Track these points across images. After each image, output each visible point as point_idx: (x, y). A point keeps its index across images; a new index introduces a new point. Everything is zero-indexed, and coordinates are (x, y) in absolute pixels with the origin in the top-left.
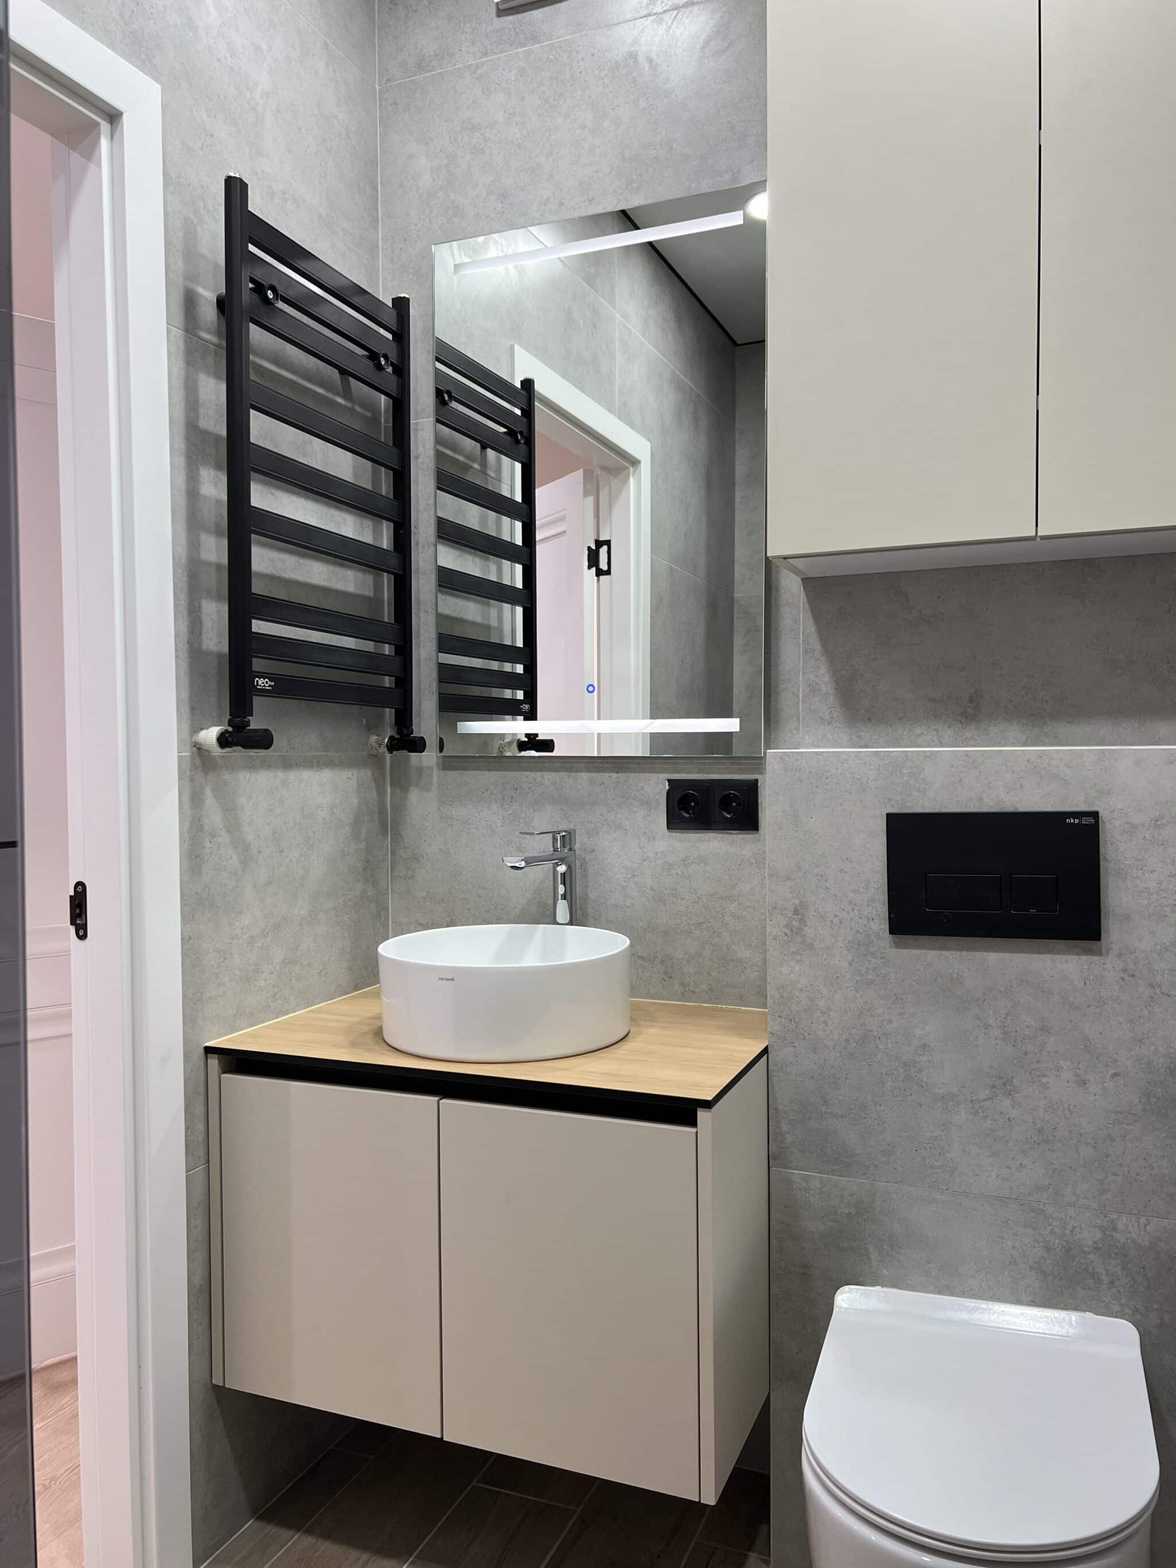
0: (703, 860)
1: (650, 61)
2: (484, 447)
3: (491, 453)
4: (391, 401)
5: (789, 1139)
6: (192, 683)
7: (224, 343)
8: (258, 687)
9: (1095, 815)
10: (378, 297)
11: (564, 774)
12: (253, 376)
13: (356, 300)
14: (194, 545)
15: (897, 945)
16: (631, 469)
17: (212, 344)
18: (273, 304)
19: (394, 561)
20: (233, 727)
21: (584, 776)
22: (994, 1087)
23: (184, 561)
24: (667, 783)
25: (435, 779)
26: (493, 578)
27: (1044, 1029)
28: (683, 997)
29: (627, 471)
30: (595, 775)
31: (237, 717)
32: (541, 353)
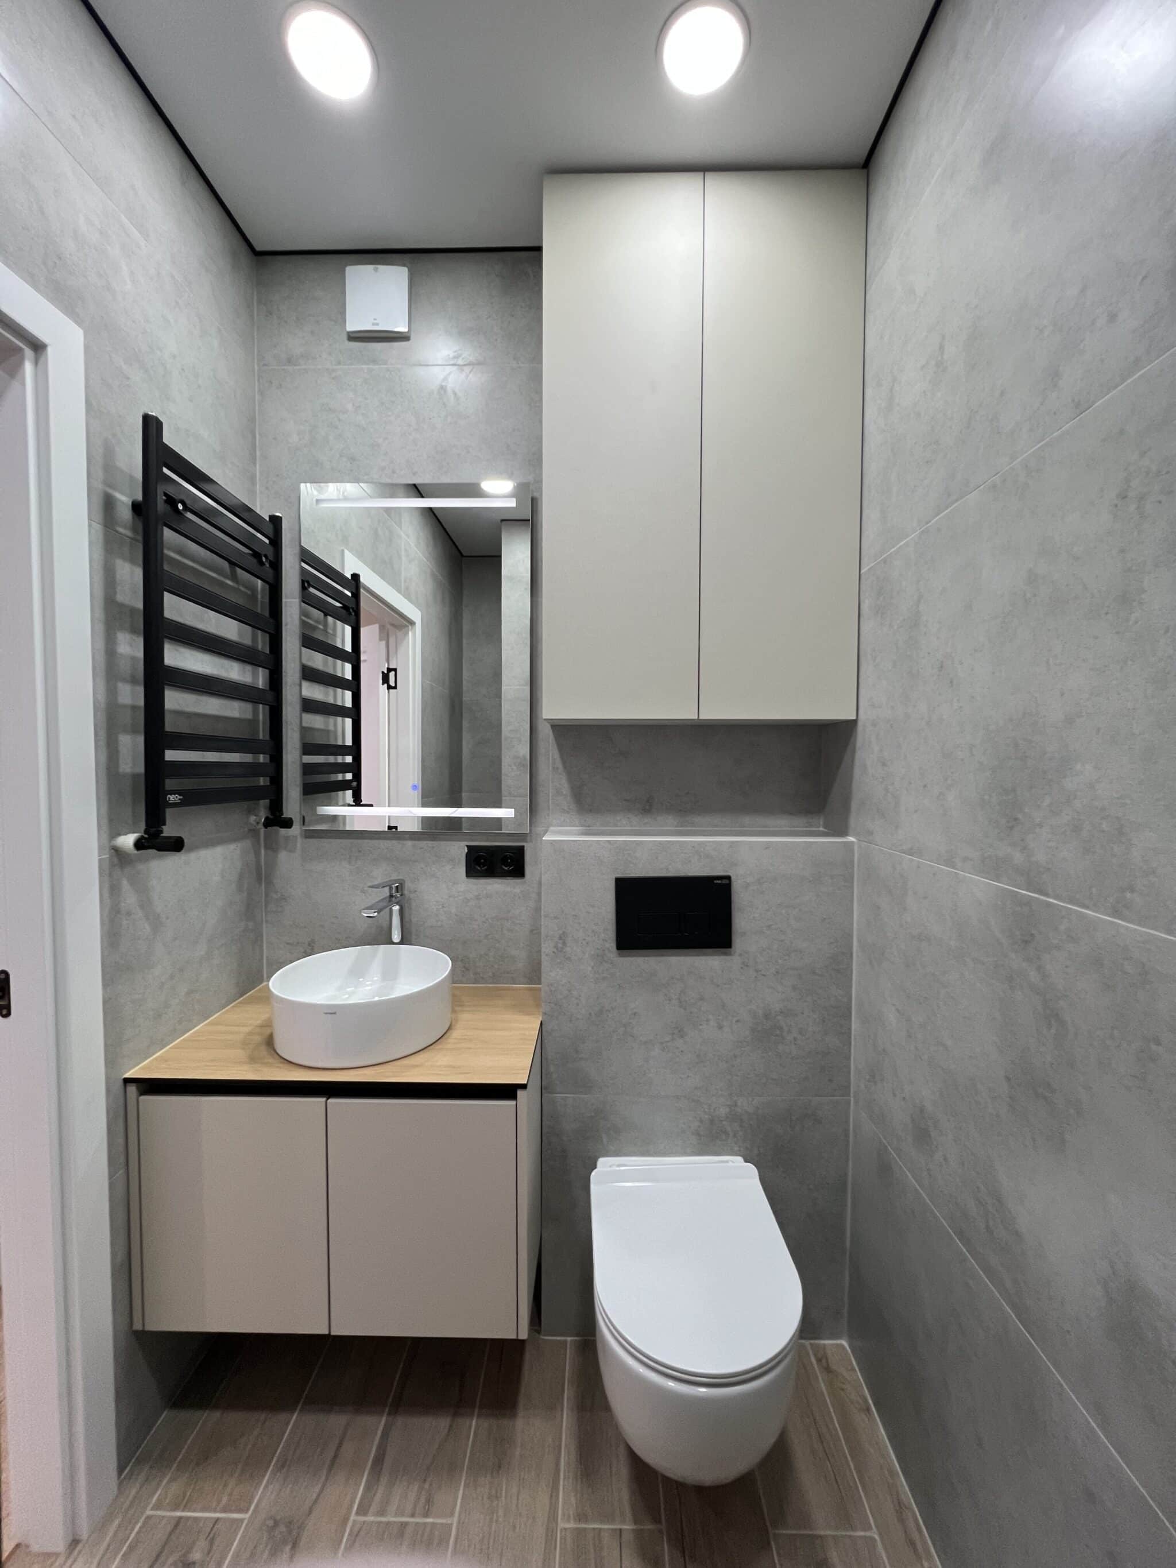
0: (488, 896)
1: (455, 394)
2: (326, 615)
3: (330, 619)
4: (267, 587)
5: (555, 1076)
6: (110, 801)
7: (140, 538)
8: (170, 802)
9: (729, 878)
10: (255, 510)
11: (394, 842)
12: (166, 567)
13: (244, 515)
14: (111, 692)
15: (620, 955)
16: (410, 627)
17: (127, 537)
18: (182, 514)
19: (270, 697)
20: (148, 835)
21: (409, 843)
22: (673, 1034)
23: (103, 706)
24: (466, 848)
25: (299, 845)
26: (332, 701)
27: (702, 999)
28: (476, 982)
29: (406, 628)
30: (416, 842)
31: (152, 828)
32: (360, 555)
